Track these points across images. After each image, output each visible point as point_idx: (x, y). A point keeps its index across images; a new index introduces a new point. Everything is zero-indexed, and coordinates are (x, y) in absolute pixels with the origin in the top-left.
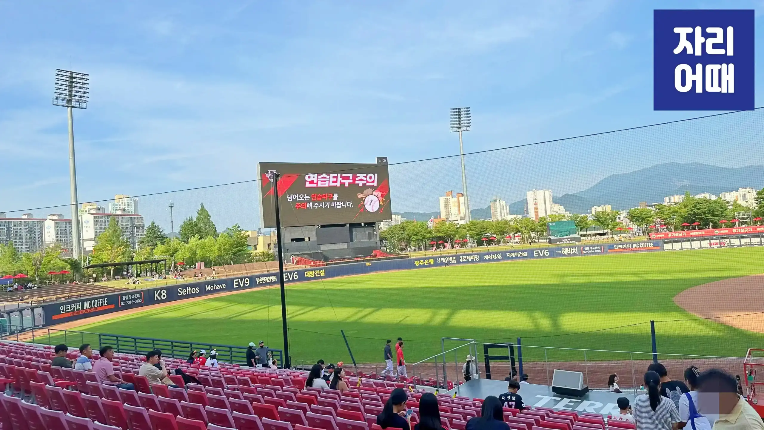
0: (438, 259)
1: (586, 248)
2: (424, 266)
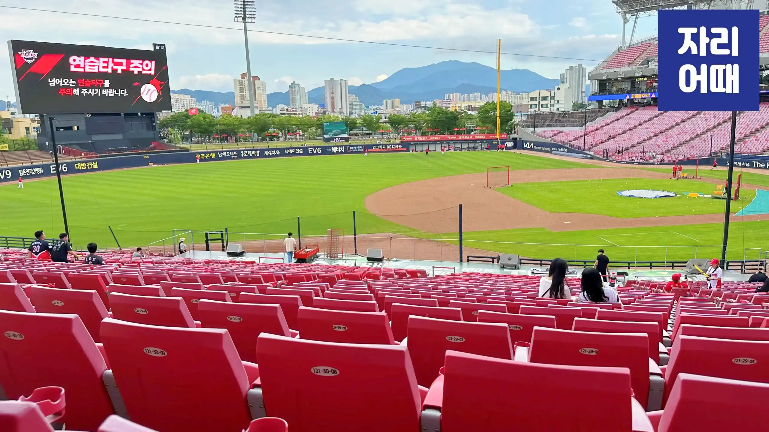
0: (220, 153)
1: (351, 148)
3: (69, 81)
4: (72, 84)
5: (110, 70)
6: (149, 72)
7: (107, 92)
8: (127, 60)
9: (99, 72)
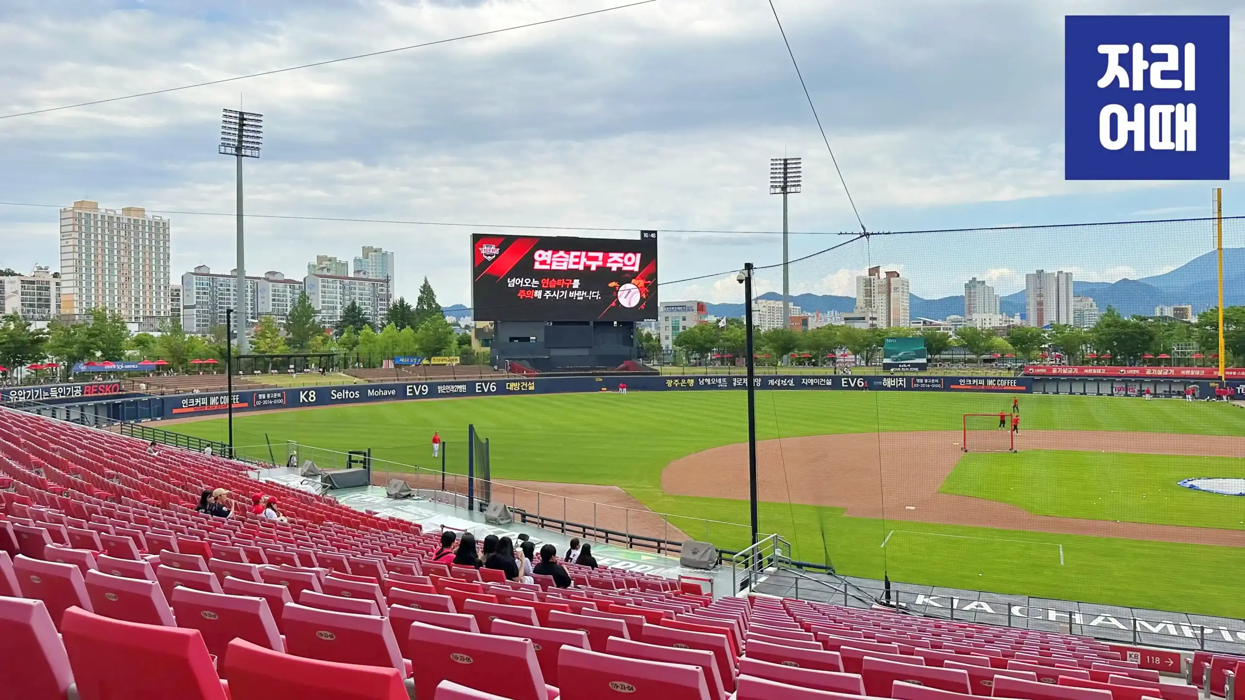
0: (701, 380)
1: (918, 381)
2: (680, 388)
3: (532, 281)
4: (535, 285)
5: (581, 267)
6: (631, 268)
7: (575, 294)
8: (604, 252)
9: (568, 269)
